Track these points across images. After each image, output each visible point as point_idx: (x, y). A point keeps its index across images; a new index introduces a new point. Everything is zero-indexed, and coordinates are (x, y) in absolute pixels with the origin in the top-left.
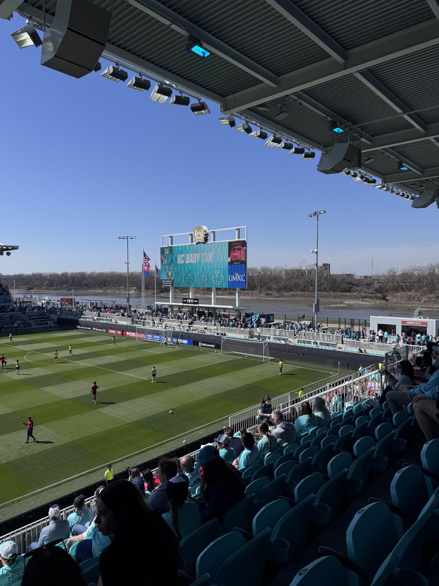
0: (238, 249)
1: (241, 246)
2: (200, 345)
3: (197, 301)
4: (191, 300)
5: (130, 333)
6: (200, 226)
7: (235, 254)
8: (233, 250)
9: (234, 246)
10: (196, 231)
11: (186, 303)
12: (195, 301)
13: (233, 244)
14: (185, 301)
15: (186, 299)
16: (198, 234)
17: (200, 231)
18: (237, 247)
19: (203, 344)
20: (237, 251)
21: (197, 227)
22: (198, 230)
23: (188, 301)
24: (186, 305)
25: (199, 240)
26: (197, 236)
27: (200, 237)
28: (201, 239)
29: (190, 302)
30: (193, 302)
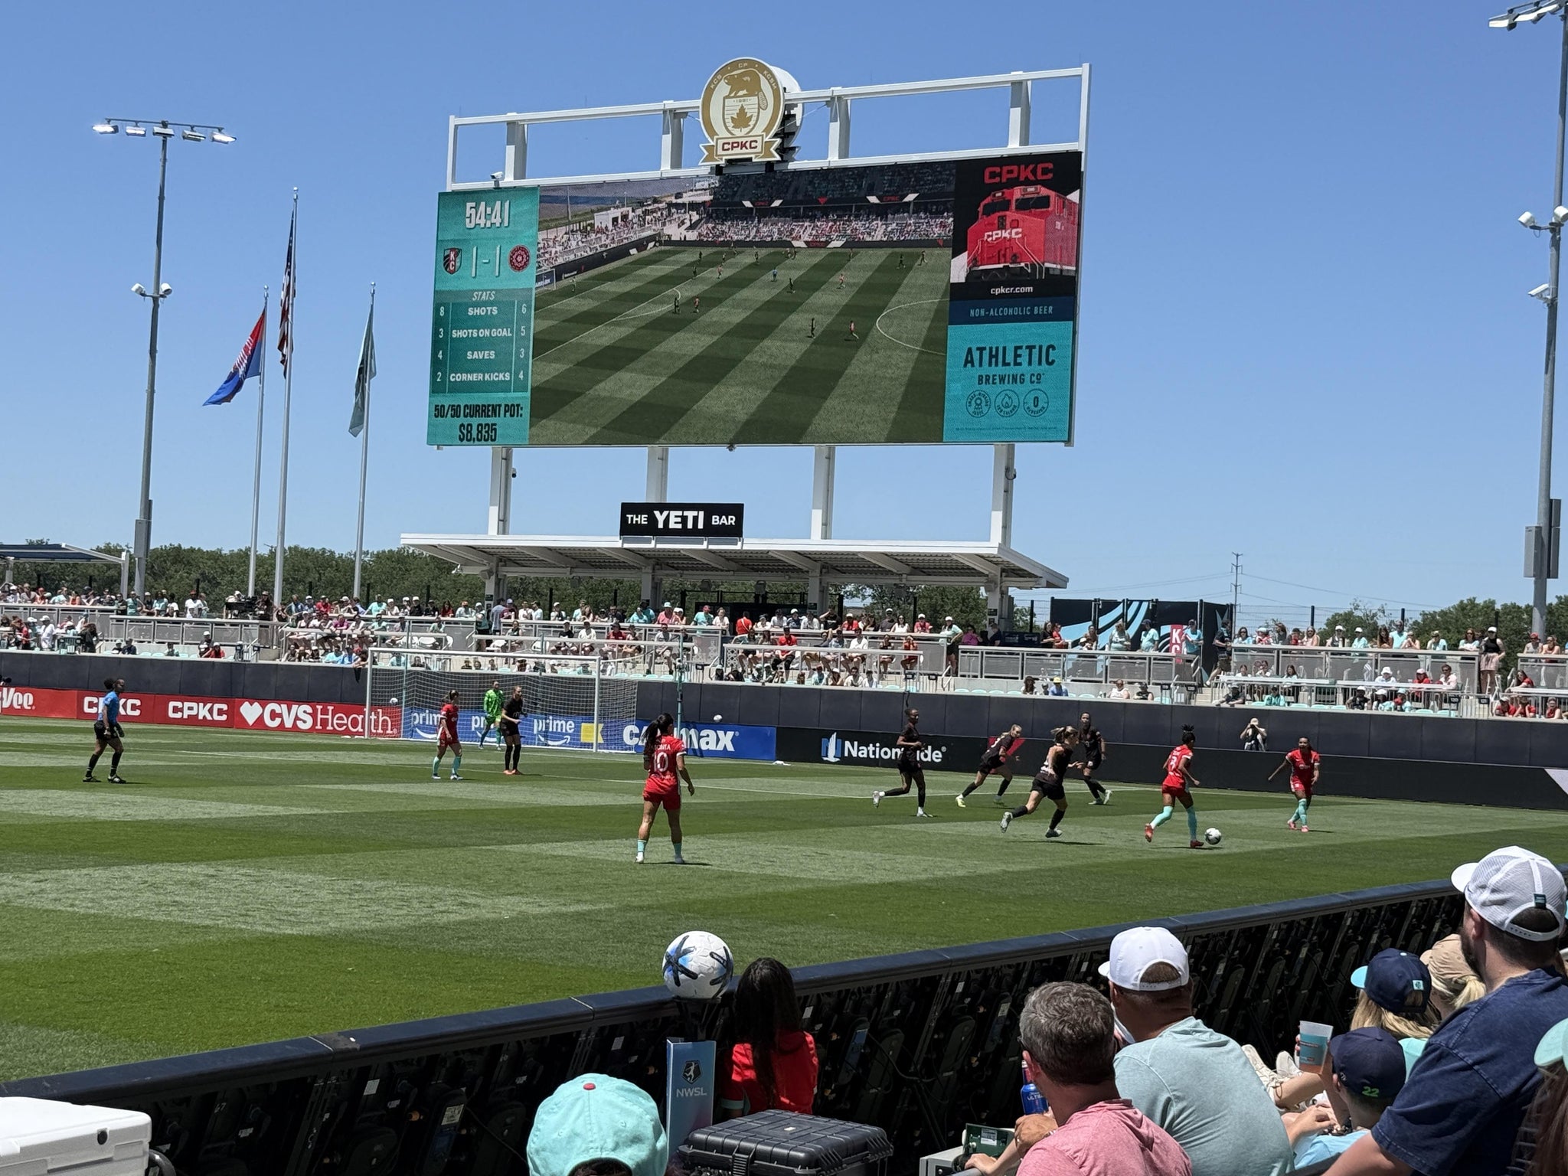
0: (1024, 205)
1: (1045, 184)
2: (831, 756)
3: (732, 520)
4: (690, 514)
6: (752, 63)
7: (1006, 234)
8: (990, 210)
9: (999, 187)
10: (723, 89)
11: (651, 529)
12: (716, 520)
13: (993, 175)
14: (642, 519)
15: (647, 509)
16: (733, 112)
17: (754, 89)
18: (1018, 193)
19: (852, 749)
20: (1017, 216)
21: (734, 65)
22: (736, 84)
23: (660, 518)
24: (651, 544)
25: (743, 145)
26: (730, 125)
27: (746, 130)
28: (759, 145)
29: (679, 526)
30: (701, 526)
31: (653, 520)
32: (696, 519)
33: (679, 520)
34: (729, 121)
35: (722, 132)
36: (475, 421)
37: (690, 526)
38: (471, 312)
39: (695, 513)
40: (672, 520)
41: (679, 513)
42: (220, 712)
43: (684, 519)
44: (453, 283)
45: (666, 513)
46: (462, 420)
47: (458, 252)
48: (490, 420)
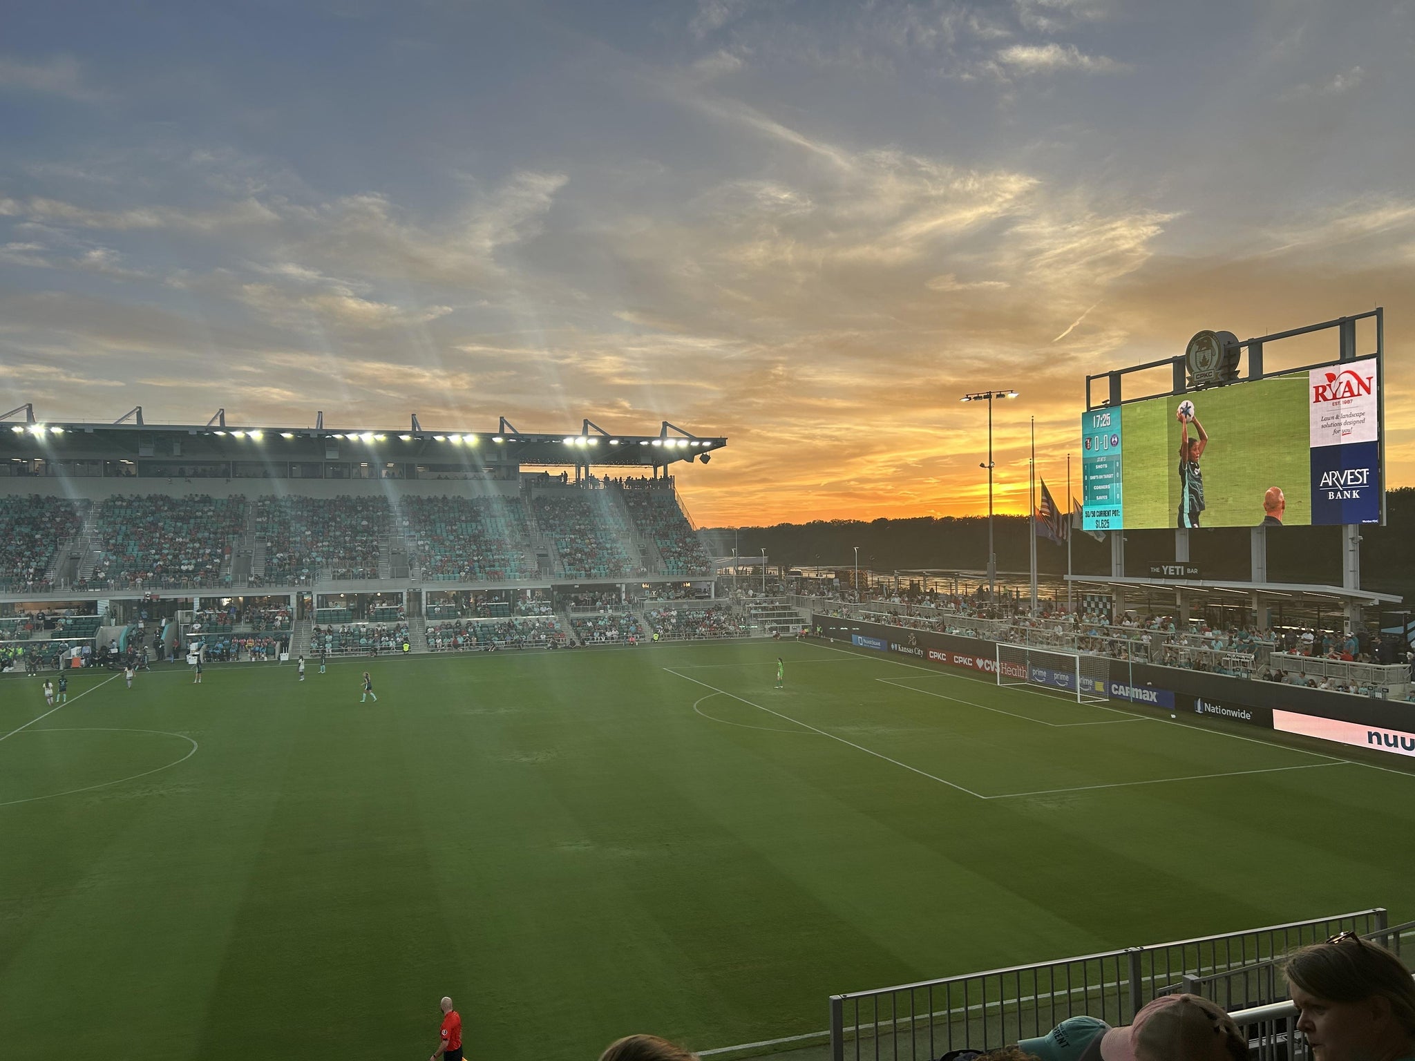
2: (1199, 711)
4: (1178, 568)
5: (987, 661)
6: (1208, 334)
10: (1195, 348)
12: (1189, 571)
16: (1200, 359)
17: (1209, 346)
19: (1209, 707)
22: (1201, 344)
24: (1161, 583)
25: (1206, 375)
26: (1199, 365)
27: (1207, 367)
28: (1213, 374)
29: (1173, 574)
30: (1182, 574)
31: (1162, 570)
32: (1180, 570)
33: (1173, 570)
34: (1198, 363)
35: (1196, 370)
36: (1100, 518)
37: (1178, 574)
38: (1097, 467)
39: (1180, 567)
40: (1170, 570)
41: (1173, 567)
42: (970, 662)
43: (1175, 570)
44: (1089, 455)
45: (1167, 567)
46: (1096, 518)
47: (1090, 439)
48: (1106, 518)
